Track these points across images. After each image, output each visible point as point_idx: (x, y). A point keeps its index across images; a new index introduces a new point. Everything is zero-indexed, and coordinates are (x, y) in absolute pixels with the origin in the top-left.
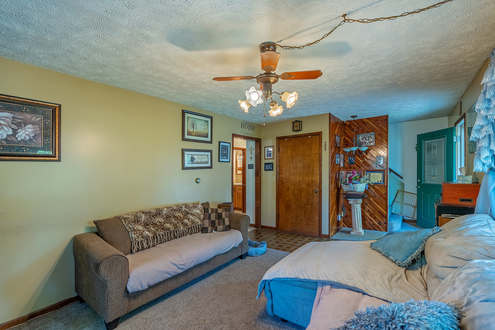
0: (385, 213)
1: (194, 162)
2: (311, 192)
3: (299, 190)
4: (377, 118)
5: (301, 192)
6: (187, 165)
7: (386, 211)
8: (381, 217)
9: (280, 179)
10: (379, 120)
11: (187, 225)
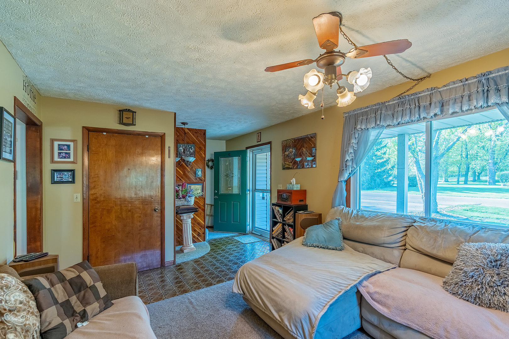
0: (203, 223)
2: (149, 211)
3: (130, 211)
4: (197, 131)
5: (132, 213)
7: (204, 221)
8: (200, 229)
9: (91, 197)
10: (198, 132)
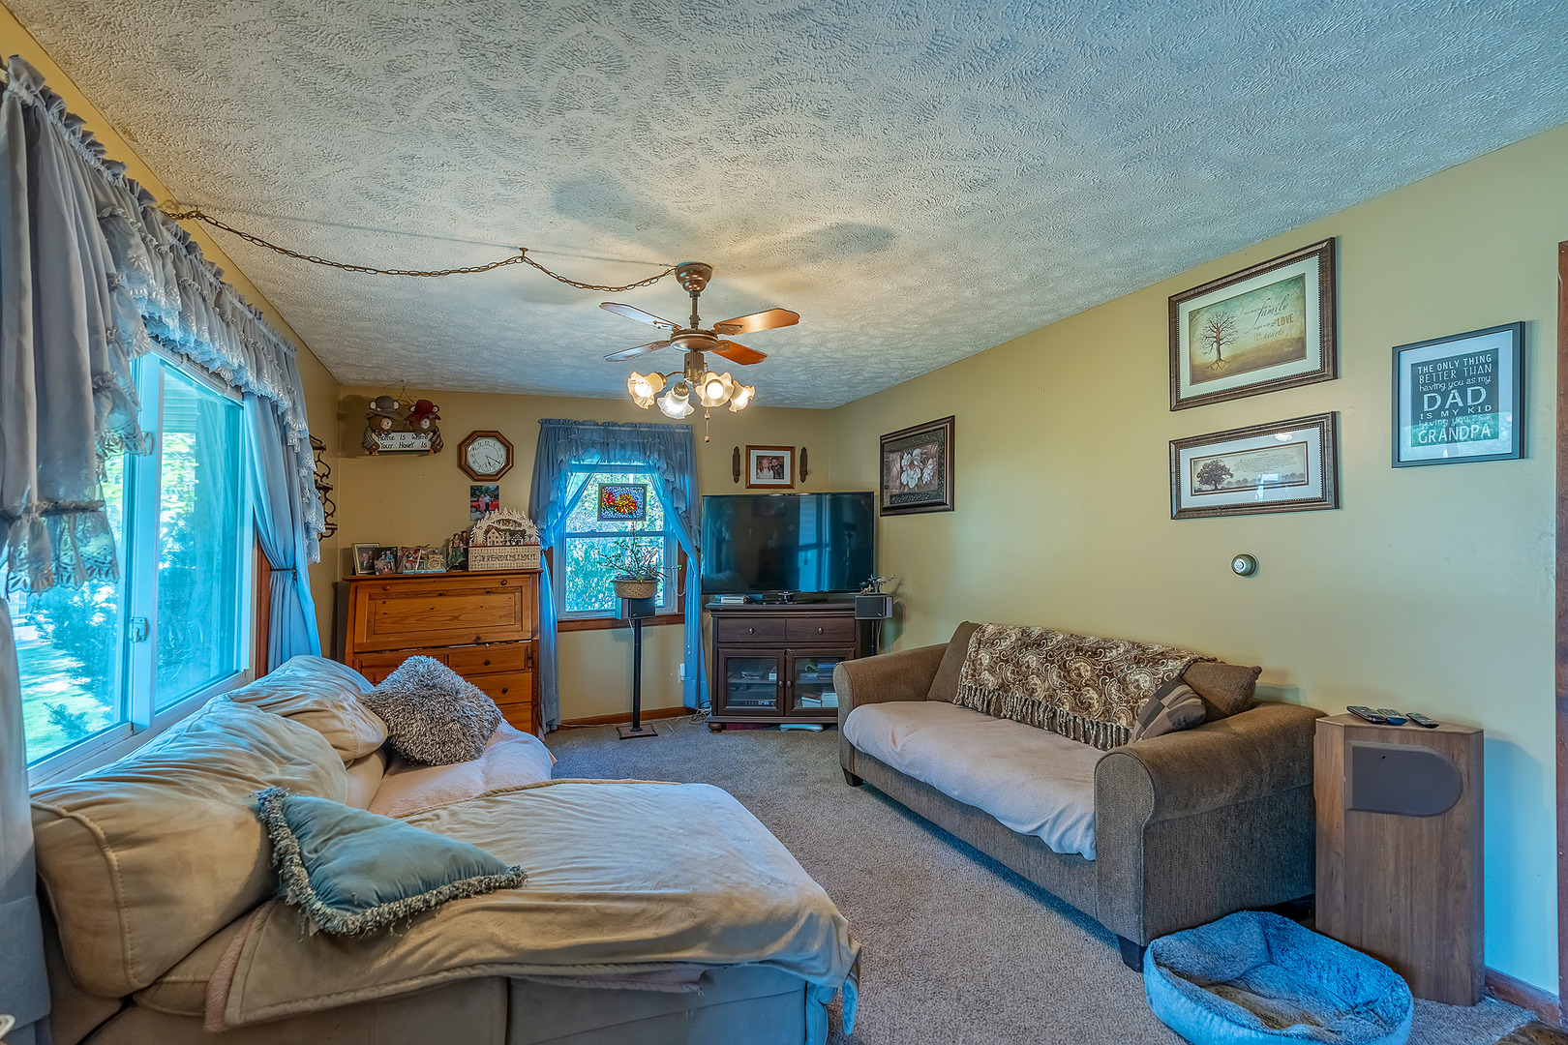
1: (1224, 484)
6: (1188, 501)
11: (1087, 709)
